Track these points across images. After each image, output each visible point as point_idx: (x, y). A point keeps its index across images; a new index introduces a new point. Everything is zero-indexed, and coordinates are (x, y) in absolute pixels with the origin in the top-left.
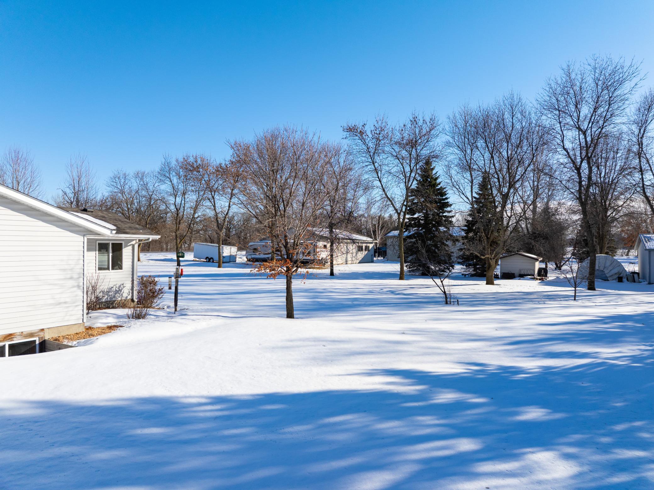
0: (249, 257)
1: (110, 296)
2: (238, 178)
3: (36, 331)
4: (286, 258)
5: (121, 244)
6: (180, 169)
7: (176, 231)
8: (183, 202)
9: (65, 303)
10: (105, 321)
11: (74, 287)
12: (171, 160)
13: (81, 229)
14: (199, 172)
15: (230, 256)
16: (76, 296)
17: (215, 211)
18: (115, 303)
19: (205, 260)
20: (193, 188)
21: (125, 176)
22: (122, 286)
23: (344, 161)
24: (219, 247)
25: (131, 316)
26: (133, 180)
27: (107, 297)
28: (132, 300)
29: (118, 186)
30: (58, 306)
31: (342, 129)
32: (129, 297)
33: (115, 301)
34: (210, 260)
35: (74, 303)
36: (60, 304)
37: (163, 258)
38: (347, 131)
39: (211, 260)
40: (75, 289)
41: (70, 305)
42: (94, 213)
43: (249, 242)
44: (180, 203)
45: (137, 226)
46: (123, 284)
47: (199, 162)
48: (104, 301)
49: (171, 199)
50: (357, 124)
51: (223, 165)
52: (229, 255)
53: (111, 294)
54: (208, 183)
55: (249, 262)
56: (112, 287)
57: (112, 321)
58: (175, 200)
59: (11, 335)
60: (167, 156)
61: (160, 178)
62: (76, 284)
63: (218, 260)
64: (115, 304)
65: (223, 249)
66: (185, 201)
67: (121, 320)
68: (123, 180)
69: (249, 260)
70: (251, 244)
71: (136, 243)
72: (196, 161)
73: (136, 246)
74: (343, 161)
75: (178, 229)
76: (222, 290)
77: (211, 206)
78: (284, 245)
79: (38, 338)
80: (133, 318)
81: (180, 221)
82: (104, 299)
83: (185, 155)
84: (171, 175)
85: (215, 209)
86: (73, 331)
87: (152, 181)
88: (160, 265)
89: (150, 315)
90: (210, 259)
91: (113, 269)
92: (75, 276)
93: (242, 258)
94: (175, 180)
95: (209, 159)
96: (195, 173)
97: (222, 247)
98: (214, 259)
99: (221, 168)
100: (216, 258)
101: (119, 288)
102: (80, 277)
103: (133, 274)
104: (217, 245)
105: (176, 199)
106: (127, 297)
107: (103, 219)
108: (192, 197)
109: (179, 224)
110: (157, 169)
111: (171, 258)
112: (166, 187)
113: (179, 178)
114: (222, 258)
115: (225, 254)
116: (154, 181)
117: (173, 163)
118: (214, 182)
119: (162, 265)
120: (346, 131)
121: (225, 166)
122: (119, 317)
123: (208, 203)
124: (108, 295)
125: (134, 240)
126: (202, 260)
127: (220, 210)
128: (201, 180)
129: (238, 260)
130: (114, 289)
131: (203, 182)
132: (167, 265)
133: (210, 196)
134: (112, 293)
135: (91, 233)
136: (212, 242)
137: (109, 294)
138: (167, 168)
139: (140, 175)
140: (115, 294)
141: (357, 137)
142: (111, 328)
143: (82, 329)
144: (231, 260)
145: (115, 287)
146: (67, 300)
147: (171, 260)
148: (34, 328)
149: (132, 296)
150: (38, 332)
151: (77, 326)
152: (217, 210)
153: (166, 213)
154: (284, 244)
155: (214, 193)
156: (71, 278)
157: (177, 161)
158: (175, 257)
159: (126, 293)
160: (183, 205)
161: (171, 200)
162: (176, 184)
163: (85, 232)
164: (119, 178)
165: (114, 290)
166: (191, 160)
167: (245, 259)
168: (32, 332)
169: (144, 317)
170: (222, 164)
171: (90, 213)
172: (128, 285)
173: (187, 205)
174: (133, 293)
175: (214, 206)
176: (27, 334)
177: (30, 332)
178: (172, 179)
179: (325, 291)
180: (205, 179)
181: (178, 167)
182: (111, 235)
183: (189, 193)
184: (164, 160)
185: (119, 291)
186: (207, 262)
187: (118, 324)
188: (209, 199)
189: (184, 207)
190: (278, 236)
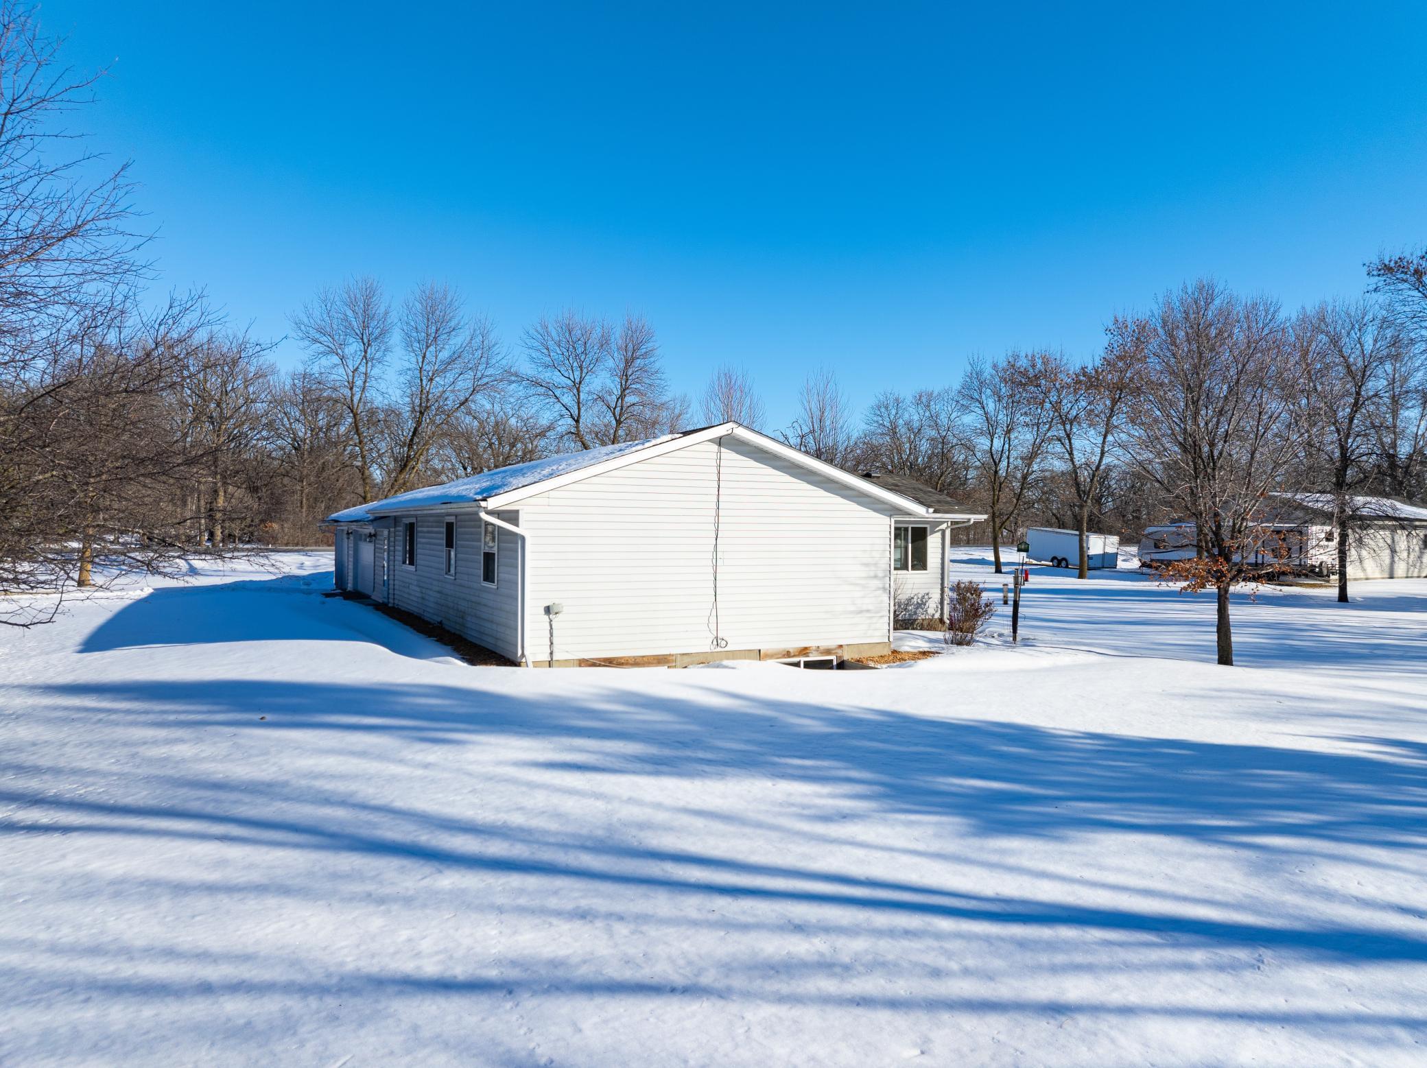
0: (1147, 559)
1: (909, 611)
2: (1120, 394)
3: (834, 647)
4: (1216, 553)
5: (925, 529)
6: (1001, 381)
7: (993, 504)
8: (1007, 446)
9: (868, 611)
10: (913, 643)
11: (878, 589)
12: (983, 366)
13: (886, 506)
14: (1039, 386)
15: (1105, 555)
16: (881, 602)
17: (1073, 463)
18: (917, 622)
19: (1051, 563)
20: (1027, 420)
21: (897, 401)
22: (926, 597)
23: (1376, 341)
24: (1081, 536)
25: (949, 642)
26: (912, 410)
27: (904, 612)
28: (941, 620)
29: (885, 423)
30: (859, 615)
31: (1365, 269)
32: (937, 616)
33: (915, 620)
34: (1060, 564)
35: (879, 612)
36: (861, 612)
37: (965, 557)
38: (1379, 275)
39: (1063, 564)
40: (880, 592)
41: (874, 615)
42: (881, 480)
43: (1145, 526)
44: (1000, 449)
45: (949, 499)
46: (928, 594)
47: (1038, 366)
48: (900, 619)
49: (982, 441)
50: (1407, 254)
51: (1089, 369)
52: (1102, 552)
53: (911, 608)
54: (1056, 407)
55: (1145, 570)
56: (913, 598)
57: (925, 646)
58: (992, 445)
59: (806, 648)
60: (976, 360)
61: (961, 402)
62: (881, 586)
63: (1078, 563)
64: (917, 625)
65: (1088, 541)
66: (1009, 446)
67: (937, 645)
68: (894, 412)
69: (1144, 565)
70: (1150, 530)
71: (948, 527)
72: (1033, 366)
73: (948, 533)
74: (1371, 342)
75: (998, 501)
76: (1091, 617)
77: (1064, 453)
78: (1213, 531)
79: (835, 657)
80: (952, 643)
81: (1001, 484)
82: (901, 616)
83: (1010, 354)
84: (983, 396)
85: (1072, 460)
86: (876, 653)
87: (946, 409)
88: (962, 570)
89: (978, 641)
90: (1060, 562)
91: (914, 568)
92: (880, 574)
93: (1129, 560)
94: (991, 406)
95: (1058, 358)
96: (1032, 389)
97: (1087, 537)
98: (1070, 562)
99: (1084, 376)
100: (1074, 558)
101: (922, 600)
102: (885, 576)
103: (943, 579)
104: (1077, 533)
105: (992, 441)
106: (933, 615)
107: (897, 488)
108: (1024, 438)
109: (999, 491)
110: (957, 386)
111: (981, 558)
112: (972, 419)
113: (999, 401)
114: (1086, 559)
115: (1092, 552)
116: (950, 409)
117: (988, 371)
118: (1069, 405)
119: (966, 570)
120: (1375, 273)
121: (1093, 372)
122: (931, 641)
123: (1058, 448)
124: (906, 610)
125: (944, 522)
126: (1043, 562)
127: (1083, 460)
128: (1042, 403)
129: (1121, 565)
130: (915, 600)
131: (1047, 405)
132: (976, 570)
133: (1062, 434)
134: (913, 606)
135: (900, 512)
136: (1062, 525)
137: (909, 607)
138: (976, 383)
139: (924, 400)
140: (917, 608)
141: (1406, 285)
142: (925, 654)
143: (886, 652)
144: (1106, 564)
145: (916, 597)
146: (870, 607)
147: (982, 562)
148: (832, 644)
149: (942, 614)
150: (835, 649)
151: (881, 646)
152: (1076, 460)
153: (967, 469)
154: (1214, 529)
155: (1071, 425)
156: (876, 577)
157: (995, 366)
158: (990, 557)
159: (932, 609)
160: (1007, 453)
161: (983, 443)
162: (992, 413)
163: (893, 510)
164: (886, 408)
165: (916, 603)
166: (1023, 363)
167: (1135, 564)
168: (829, 647)
169: (968, 644)
170: (1087, 368)
171: (875, 480)
172: (936, 596)
173: (1014, 454)
174: (942, 609)
175: (1071, 454)
176: (824, 650)
177: (827, 648)
178: (985, 402)
179: (1314, 627)
180: (1051, 399)
181: (997, 379)
182: (927, 515)
183: (1020, 429)
184: (969, 368)
185: (921, 605)
186: (1053, 566)
187: (933, 650)
188: (1060, 440)
189: (1008, 458)
190: (1201, 514)
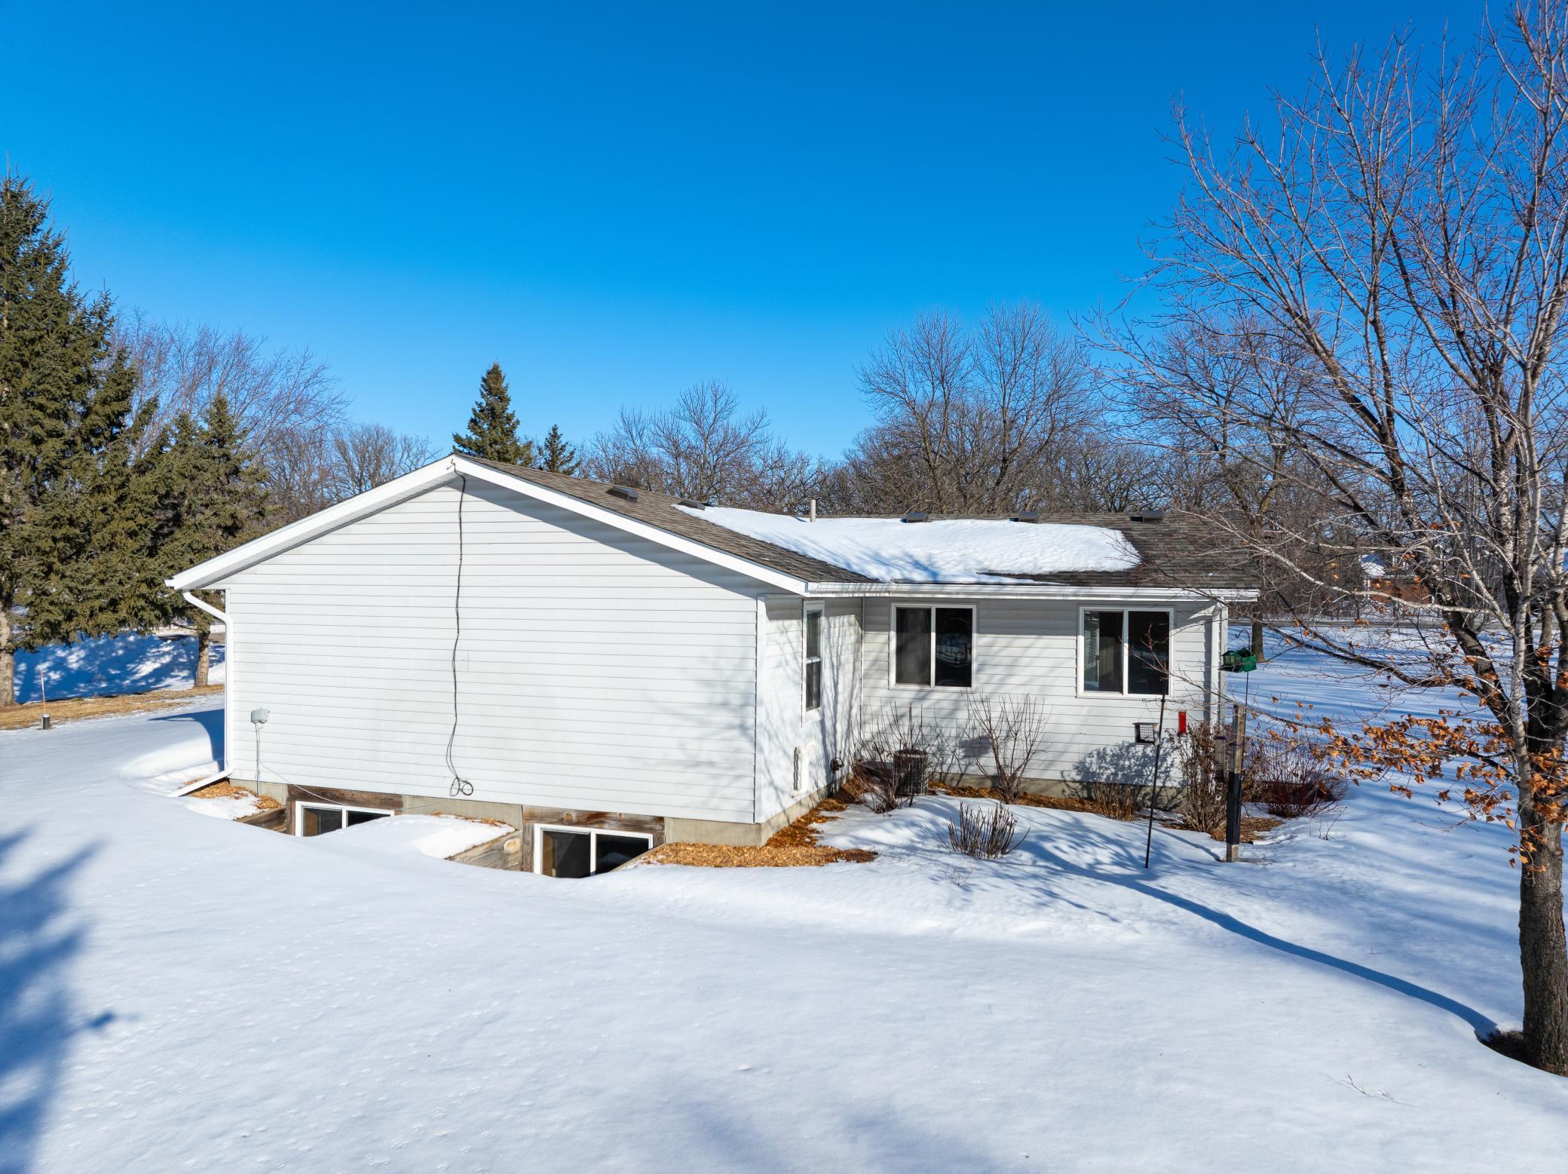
1: (1123, 768)
3: (649, 818)
5: (1165, 615)
9: (711, 764)
11: (731, 727)
16: (737, 751)
18: (1143, 792)
27: (1113, 770)
30: (693, 770)
33: (1141, 787)
35: (732, 768)
36: (698, 764)
40: (735, 733)
41: (723, 772)
48: (1103, 780)
53: (1127, 763)
59: (598, 814)
62: (737, 722)
64: (1144, 798)
71: (1216, 612)
79: (652, 835)
82: (1105, 777)
86: (730, 840)
91: (1133, 689)
92: (735, 700)
102: (745, 705)
103: (1207, 712)
124: (1117, 765)
134: (1132, 761)
137: (1121, 762)
140: (1144, 766)
146: (716, 758)
148: (643, 811)
150: (650, 822)
151: (739, 829)
156: (725, 704)
165: (1140, 754)
168: (640, 818)
176: (630, 821)
177: (637, 817)
